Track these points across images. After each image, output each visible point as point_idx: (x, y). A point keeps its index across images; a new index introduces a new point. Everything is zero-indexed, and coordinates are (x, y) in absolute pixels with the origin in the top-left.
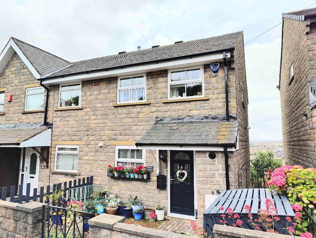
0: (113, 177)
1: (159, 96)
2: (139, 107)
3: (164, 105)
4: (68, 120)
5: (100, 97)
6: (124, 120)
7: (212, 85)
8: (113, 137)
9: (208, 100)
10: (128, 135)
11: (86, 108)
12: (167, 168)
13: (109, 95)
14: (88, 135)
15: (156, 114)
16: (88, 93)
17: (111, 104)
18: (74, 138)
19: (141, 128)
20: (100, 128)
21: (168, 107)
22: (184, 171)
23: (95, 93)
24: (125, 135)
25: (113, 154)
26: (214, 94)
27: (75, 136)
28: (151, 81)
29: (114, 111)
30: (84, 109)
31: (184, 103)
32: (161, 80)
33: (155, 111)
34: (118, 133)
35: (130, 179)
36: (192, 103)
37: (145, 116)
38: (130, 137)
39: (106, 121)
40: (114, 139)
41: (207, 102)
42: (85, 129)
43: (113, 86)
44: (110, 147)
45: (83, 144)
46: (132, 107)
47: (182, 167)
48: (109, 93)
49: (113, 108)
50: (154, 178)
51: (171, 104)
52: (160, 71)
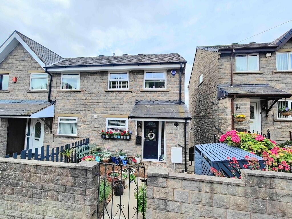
0: (105, 138)
1: (138, 87)
2: (124, 92)
3: (141, 92)
4: (68, 99)
5: (95, 84)
6: (113, 101)
7: (171, 83)
8: (105, 112)
9: (169, 91)
10: (116, 111)
11: (84, 91)
12: (142, 132)
13: (102, 84)
14: (85, 110)
15: (135, 98)
16: (86, 81)
17: (104, 90)
18: (74, 111)
19: (125, 106)
20: (95, 105)
21: (144, 94)
22: (153, 134)
23: (91, 81)
24: (114, 110)
25: (104, 123)
26: (172, 88)
27: (75, 110)
28: (132, 77)
29: (105, 95)
30: (82, 92)
31: (154, 92)
32: (139, 76)
33: (135, 96)
34: (108, 109)
35: (117, 139)
36: (159, 92)
37: (128, 99)
38: (117, 112)
39: (100, 101)
40: (105, 113)
41: (168, 92)
42: (83, 106)
43: (105, 77)
44: (102, 118)
45: (81, 116)
46: (119, 93)
47: (151, 131)
48: (102, 82)
49: (105, 92)
50: (134, 138)
51: (146, 92)
52: (139, 71)
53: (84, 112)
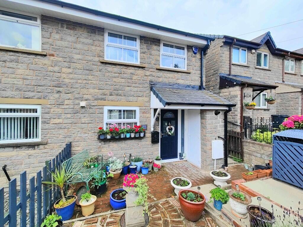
1: (153, 62)
2: (133, 68)
3: (157, 71)
6: (115, 80)
10: (120, 95)
12: (159, 125)
20: (80, 85)
22: (172, 127)
28: (145, 46)
30: (48, 57)
31: (173, 73)
32: (155, 47)
33: (149, 76)
34: (108, 92)
36: (179, 73)
37: (139, 78)
40: (101, 99)
41: (189, 75)
44: (96, 107)
50: (149, 135)
52: (154, 39)
53: (57, 96)
